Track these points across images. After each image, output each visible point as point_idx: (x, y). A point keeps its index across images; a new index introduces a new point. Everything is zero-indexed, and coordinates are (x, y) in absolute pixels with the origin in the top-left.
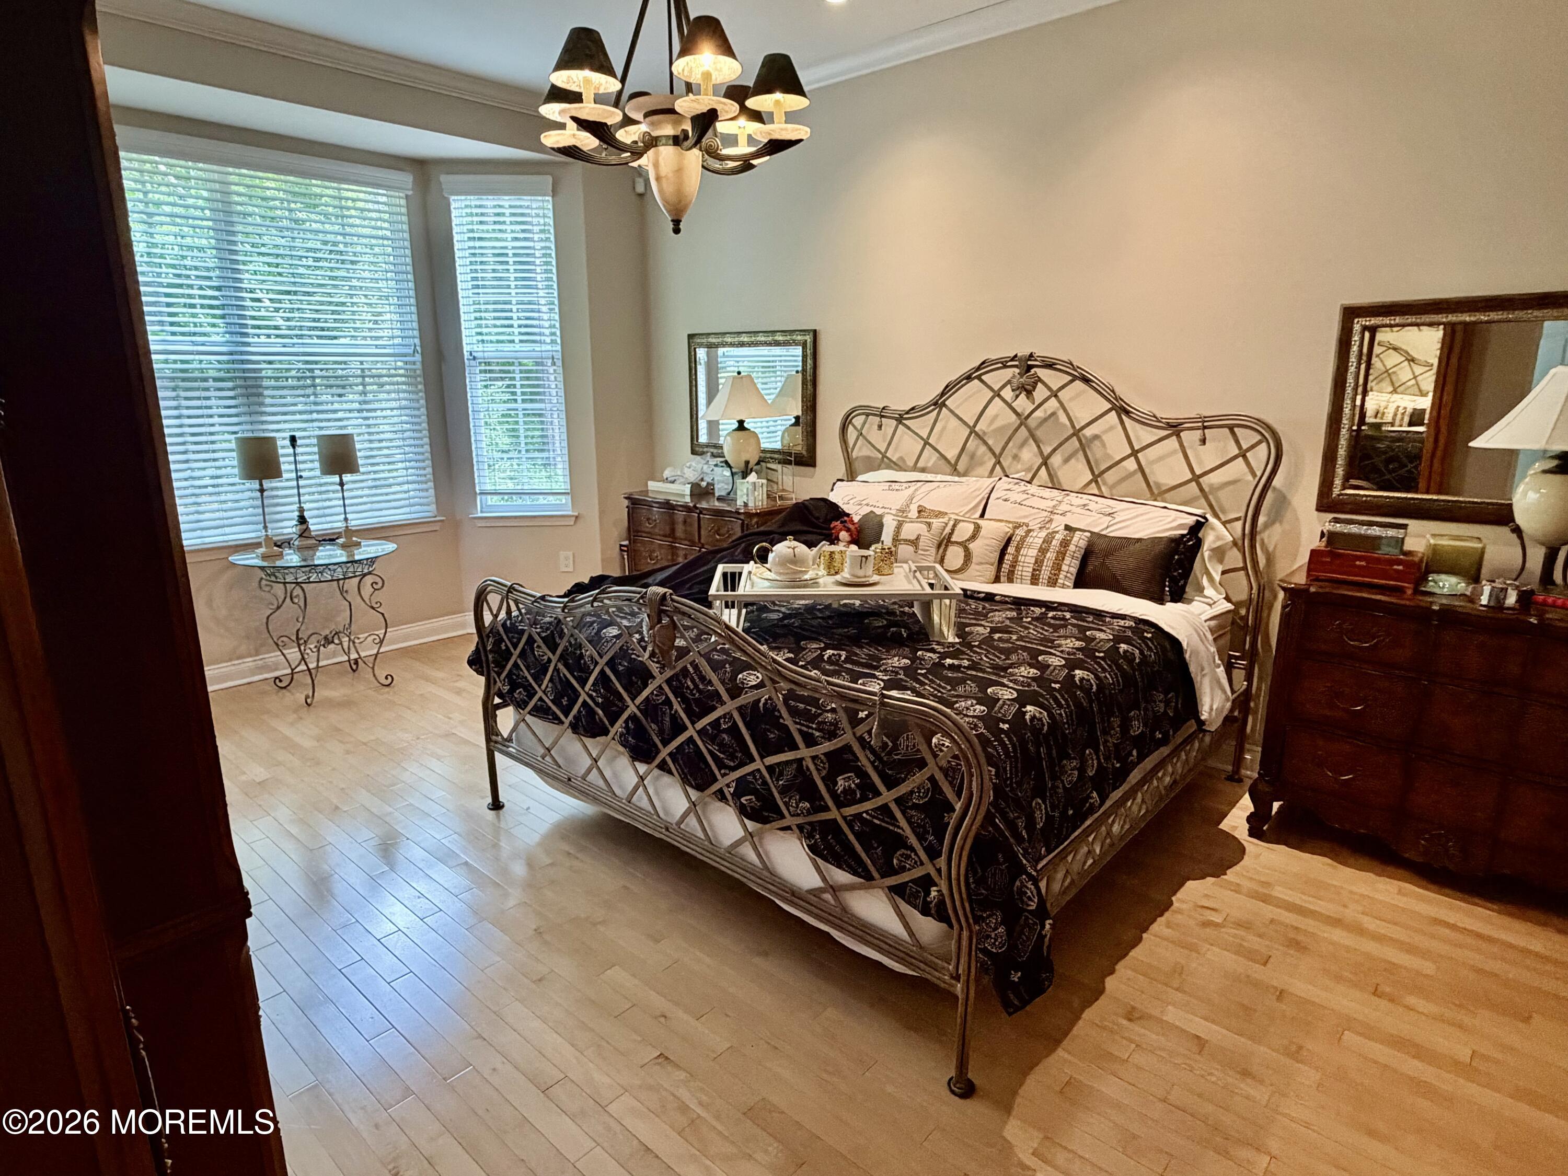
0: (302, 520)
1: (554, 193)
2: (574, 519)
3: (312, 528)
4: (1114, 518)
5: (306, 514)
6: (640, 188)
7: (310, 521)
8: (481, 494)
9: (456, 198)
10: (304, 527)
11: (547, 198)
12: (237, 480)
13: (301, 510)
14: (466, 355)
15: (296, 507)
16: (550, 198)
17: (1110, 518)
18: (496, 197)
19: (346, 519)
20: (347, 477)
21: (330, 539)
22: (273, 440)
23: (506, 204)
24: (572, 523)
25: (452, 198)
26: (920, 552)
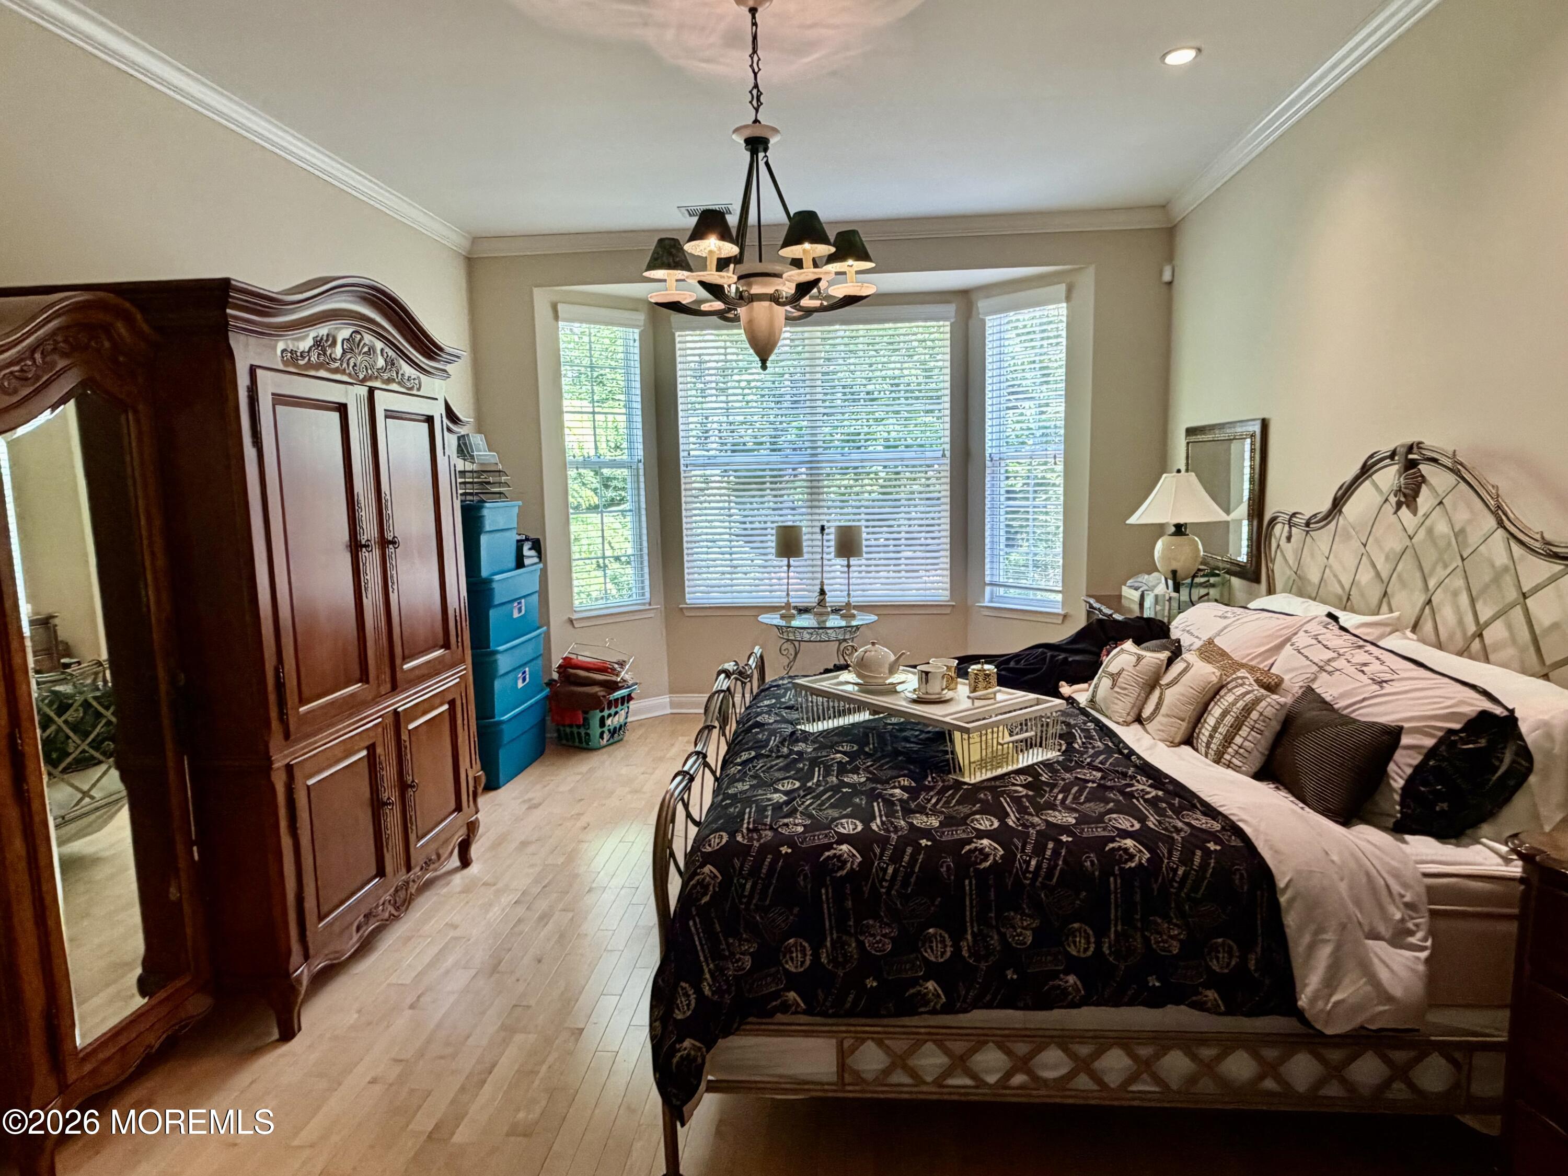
0: (822, 592)
1: (1068, 299)
2: (1061, 618)
3: (828, 599)
4: (1382, 687)
5: (826, 588)
6: (1167, 277)
7: (829, 594)
8: (991, 584)
9: (991, 317)
10: (822, 597)
11: (1060, 305)
12: (774, 557)
13: (822, 584)
14: (987, 455)
15: (818, 582)
16: (1065, 305)
17: (1376, 687)
18: (1031, 310)
19: (849, 595)
20: (853, 561)
21: (836, 611)
22: (800, 527)
23: (1027, 317)
24: (1060, 622)
25: (987, 318)
26: (1116, 689)
